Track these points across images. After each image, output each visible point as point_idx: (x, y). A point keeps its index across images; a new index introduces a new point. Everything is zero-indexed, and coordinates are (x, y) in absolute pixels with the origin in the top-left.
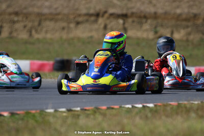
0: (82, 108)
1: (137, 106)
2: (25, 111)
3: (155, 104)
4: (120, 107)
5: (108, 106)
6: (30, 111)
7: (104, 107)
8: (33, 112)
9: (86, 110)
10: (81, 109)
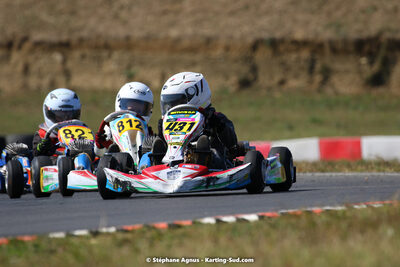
0: (119, 227)
1: (226, 219)
2: (11, 238)
3: (260, 214)
4: (194, 223)
5: (171, 222)
6: (19, 238)
7: (162, 225)
8: (27, 238)
9: (126, 231)
10: (118, 231)
